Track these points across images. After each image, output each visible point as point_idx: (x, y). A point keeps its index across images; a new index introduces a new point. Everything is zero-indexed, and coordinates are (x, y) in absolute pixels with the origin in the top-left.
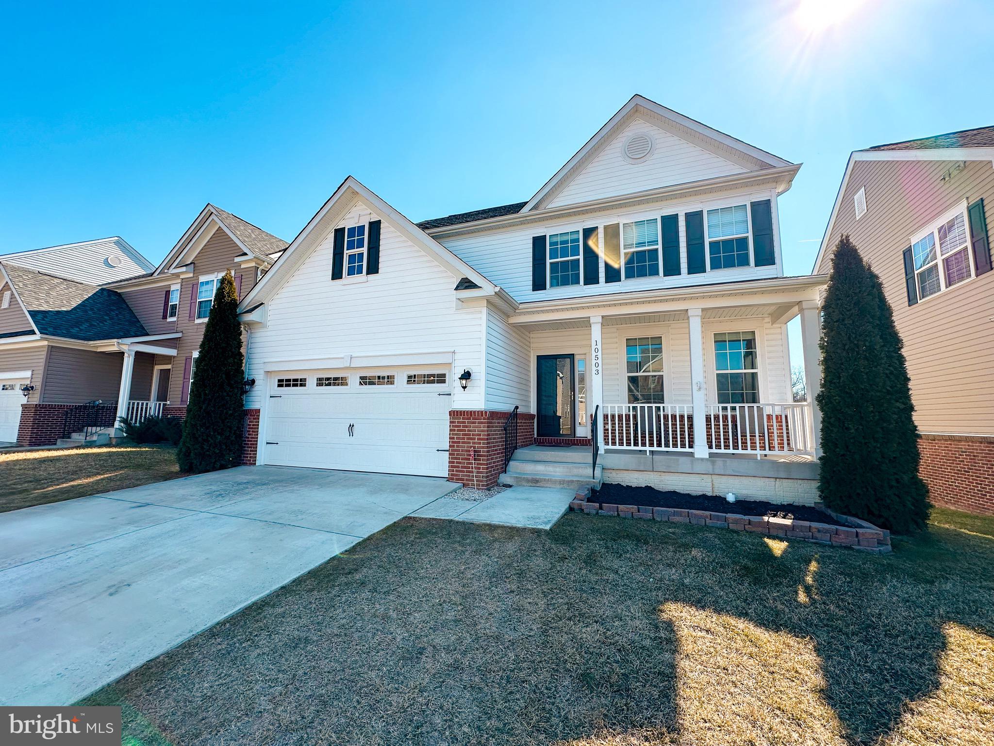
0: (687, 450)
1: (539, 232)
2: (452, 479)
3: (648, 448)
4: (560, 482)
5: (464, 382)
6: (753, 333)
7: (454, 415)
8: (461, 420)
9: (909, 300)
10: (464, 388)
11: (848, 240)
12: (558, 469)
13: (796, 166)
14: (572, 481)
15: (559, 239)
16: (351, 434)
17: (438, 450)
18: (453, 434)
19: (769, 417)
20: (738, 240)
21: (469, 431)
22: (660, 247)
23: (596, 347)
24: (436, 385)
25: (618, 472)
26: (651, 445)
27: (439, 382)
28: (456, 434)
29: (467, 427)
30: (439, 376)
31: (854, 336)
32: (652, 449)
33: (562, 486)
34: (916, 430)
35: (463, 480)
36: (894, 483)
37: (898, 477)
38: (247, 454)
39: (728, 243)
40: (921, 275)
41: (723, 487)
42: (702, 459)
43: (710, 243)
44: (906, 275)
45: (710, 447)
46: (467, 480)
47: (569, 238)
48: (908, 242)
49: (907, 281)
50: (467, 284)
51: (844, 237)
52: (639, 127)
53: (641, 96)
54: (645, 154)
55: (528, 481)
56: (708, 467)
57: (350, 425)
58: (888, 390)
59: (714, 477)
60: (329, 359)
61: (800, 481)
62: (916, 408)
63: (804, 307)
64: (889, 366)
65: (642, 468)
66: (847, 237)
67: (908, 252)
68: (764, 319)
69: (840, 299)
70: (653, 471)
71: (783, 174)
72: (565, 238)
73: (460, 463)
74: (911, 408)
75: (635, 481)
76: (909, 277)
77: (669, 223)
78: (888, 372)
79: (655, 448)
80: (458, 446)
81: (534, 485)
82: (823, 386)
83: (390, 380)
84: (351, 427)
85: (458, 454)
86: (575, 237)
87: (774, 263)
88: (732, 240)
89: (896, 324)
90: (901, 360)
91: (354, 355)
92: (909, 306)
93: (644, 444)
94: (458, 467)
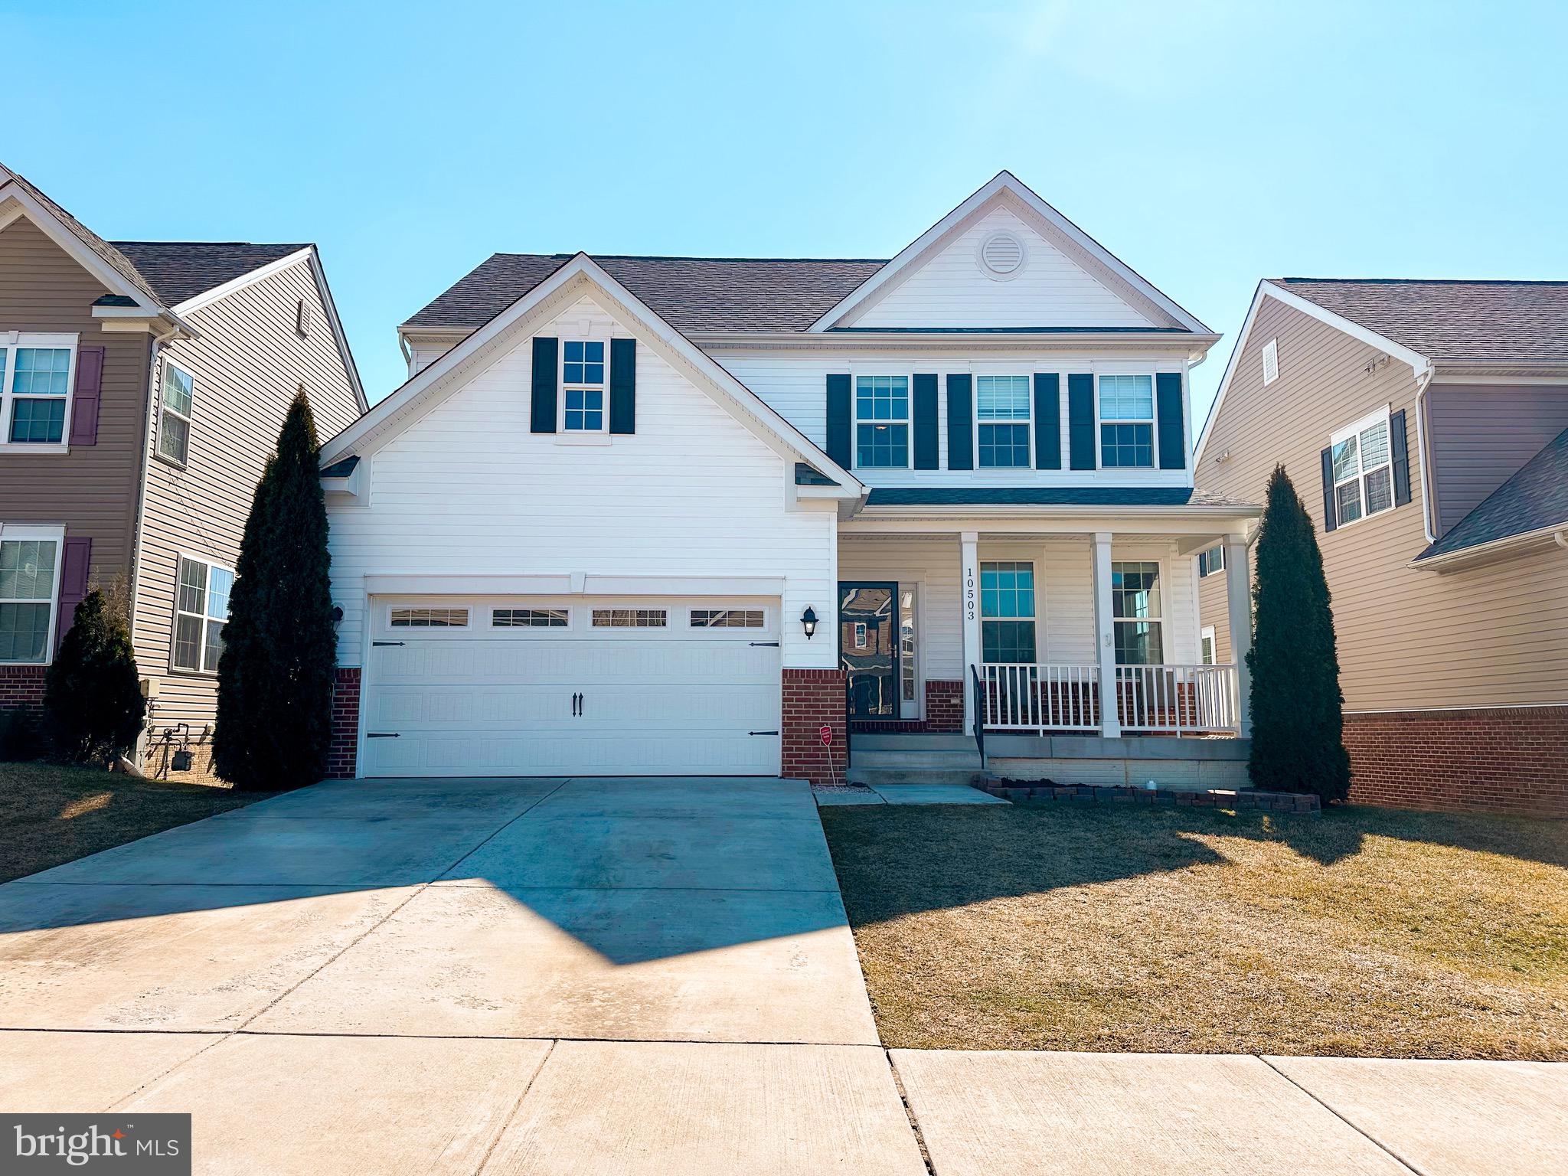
0: (1092, 727)
1: (840, 367)
2: (790, 775)
3: (1041, 727)
4: (938, 775)
5: (809, 626)
6: (1156, 564)
7: (791, 676)
8: (803, 684)
9: (1327, 524)
10: (809, 635)
11: (1284, 472)
12: (925, 759)
13: (1215, 337)
14: (956, 773)
15: (874, 385)
16: (578, 712)
17: (752, 734)
18: (789, 706)
19: (1180, 685)
20: (1138, 426)
21: (816, 700)
22: (1031, 422)
23: (970, 578)
24: (745, 629)
25: (1003, 761)
26: (1046, 722)
27: (750, 624)
28: (794, 706)
29: (812, 694)
30: (750, 614)
31: (1289, 587)
32: (1047, 727)
33: (940, 781)
34: (1341, 694)
35: (808, 775)
36: (1322, 751)
37: (1325, 744)
38: (337, 756)
39: (1124, 428)
40: (1340, 489)
41: (1139, 775)
42: (1114, 739)
43: (1103, 426)
44: (1324, 487)
45: (1122, 724)
46: (815, 775)
47: (891, 385)
48: (1326, 441)
49: (1325, 494)
50: (812, 476)
51: (1280, 467)
52: (1002, 221)
53: (1012, 176)
54: (1013, 268)
55: (889, 776)
56: (1121, 749)
57: (575, 697)
58: (1318, 650)
59: (1128, 762)
60: (536, 576)
61: (1224, 763)
62: (1341, 670)
63: (1231, 542)
64: (1319, 623)
65: (1037, 755)
66: (1283, 467)
67: (1328, 455)
68: (1169, 547)
69: (1276, 542)
70: (1052, 758)
71: (1199, 343)
72: (882, 384)
73: (802, 749)
74: (1336, 670)
75: (1028, 772)
76: (1327, 490)
77: (1046, 384)
78: (1317, 629)
79: (1051, 727)
80: (798, 724)
81: (899, 781)
82: (1254, 643)
83: (657, 619)
84: (578, 700)
85: (798, 737)
86: (899, 384)
87: (1183, 467)
88: (1131, 425)
89: (1325, 575)
90: (1329, 615)
91: (589, 573)
92: (1327, 532)
93: (1035, 722)
94: (800, 755)
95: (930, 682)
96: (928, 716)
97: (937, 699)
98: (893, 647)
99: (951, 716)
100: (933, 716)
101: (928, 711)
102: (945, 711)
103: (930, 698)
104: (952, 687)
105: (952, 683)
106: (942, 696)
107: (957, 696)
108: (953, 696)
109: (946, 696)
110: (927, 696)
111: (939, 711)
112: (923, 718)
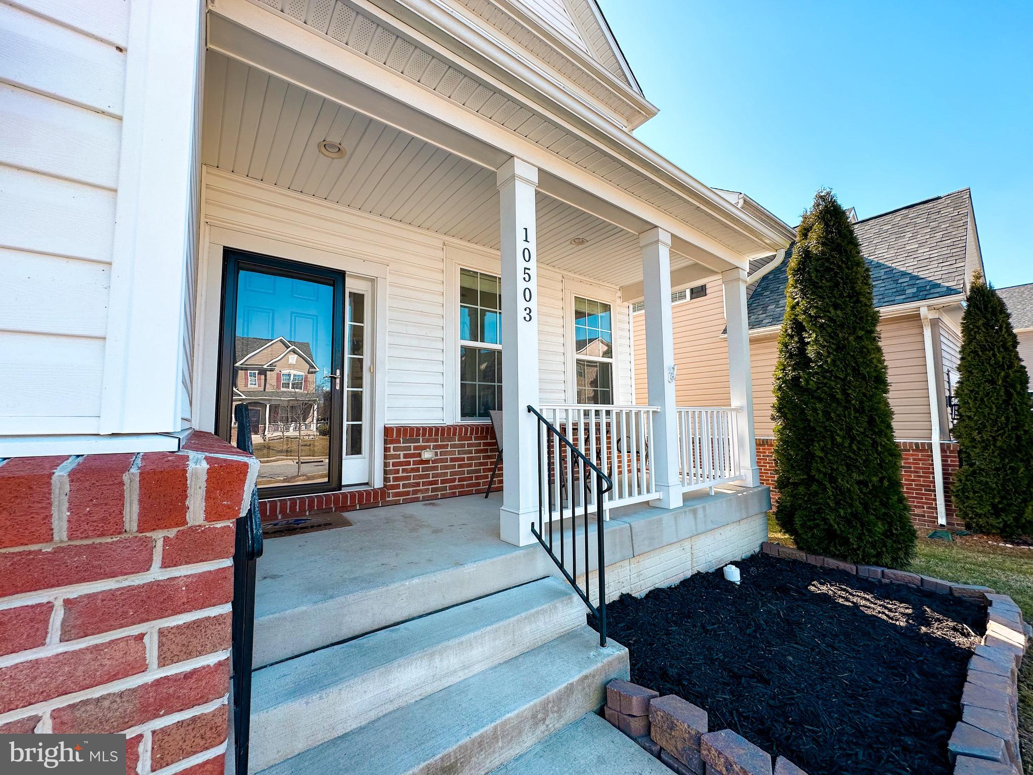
95: (392, 429)
96: (386, 479)
97: (402, 453)
98: (333, 371)
99: (421, 477)
100: (395, 479)
101: (385, 472)
102: (413, 470)
103: (392, 452)
104: (424, 435)
105: (424, 429)
106: (409, 448)
107: (429, 447)
108: (424, 448)
109: (416, 448)
110: (386, 449)
111: (404, 470)
112: (378, 483)
